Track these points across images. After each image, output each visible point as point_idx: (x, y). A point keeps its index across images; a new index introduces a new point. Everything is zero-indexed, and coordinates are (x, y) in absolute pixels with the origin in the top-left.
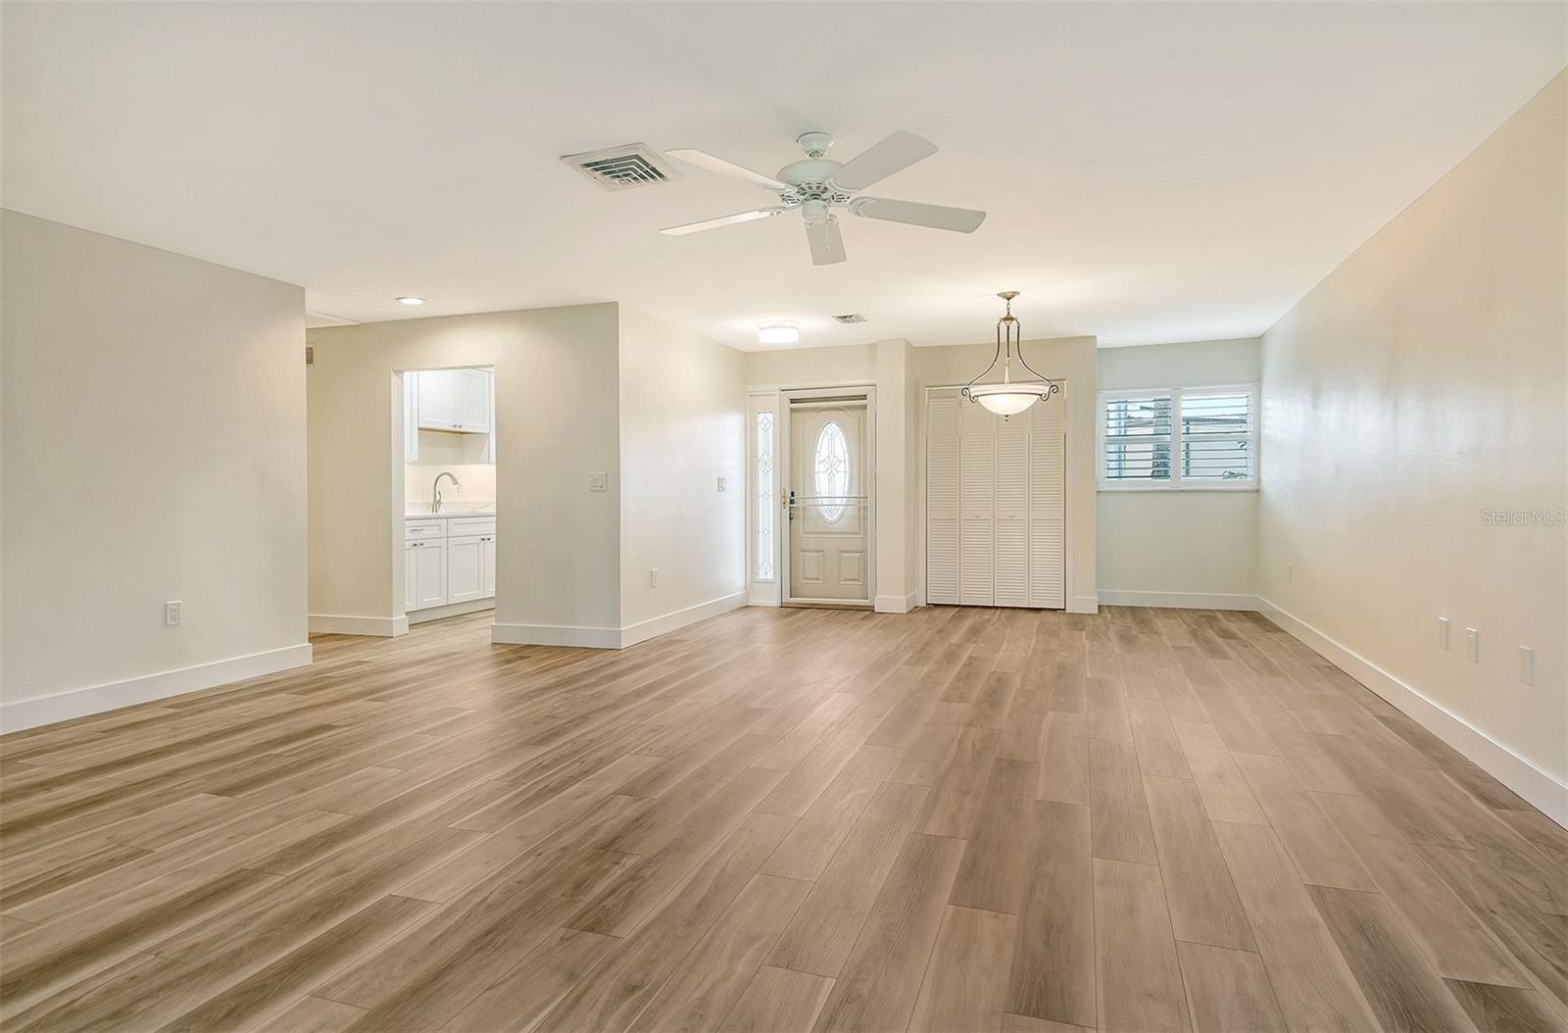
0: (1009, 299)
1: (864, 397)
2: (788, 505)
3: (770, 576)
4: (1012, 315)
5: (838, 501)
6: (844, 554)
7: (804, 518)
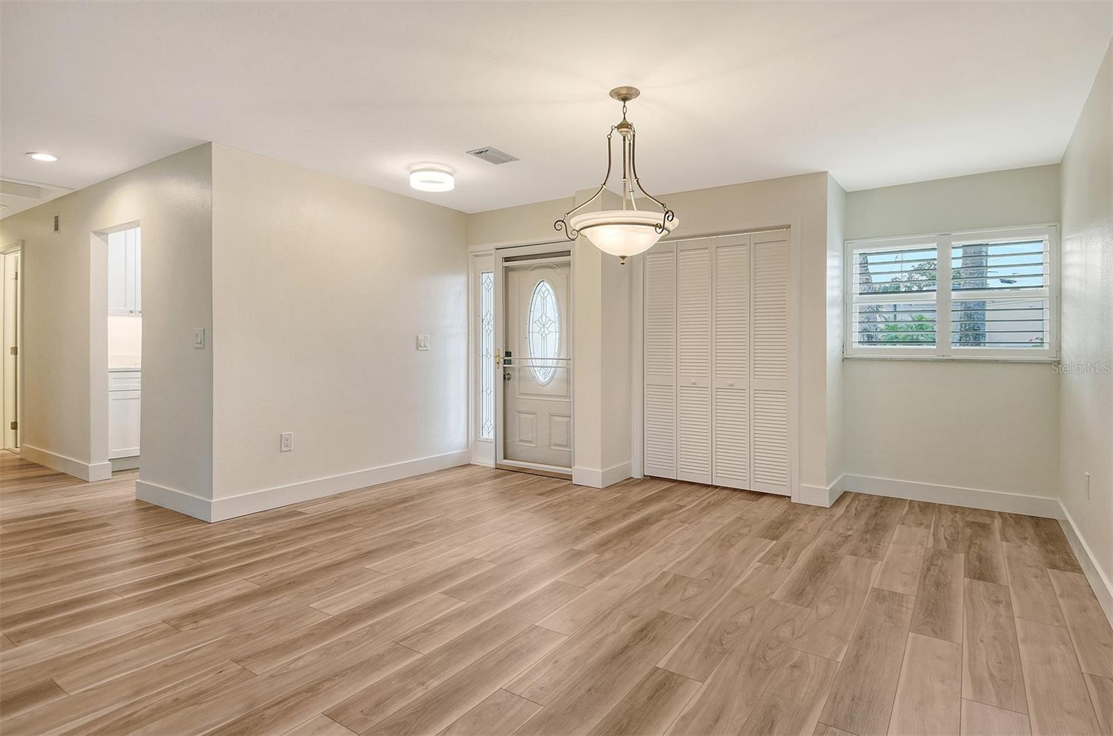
0: (625, 99)
1: (568, 253)
2: (501, 365)
3: (492, 436)
4: (629, 120)
5: (550, 363)
6: (554, 418)
7: (519, 380)
